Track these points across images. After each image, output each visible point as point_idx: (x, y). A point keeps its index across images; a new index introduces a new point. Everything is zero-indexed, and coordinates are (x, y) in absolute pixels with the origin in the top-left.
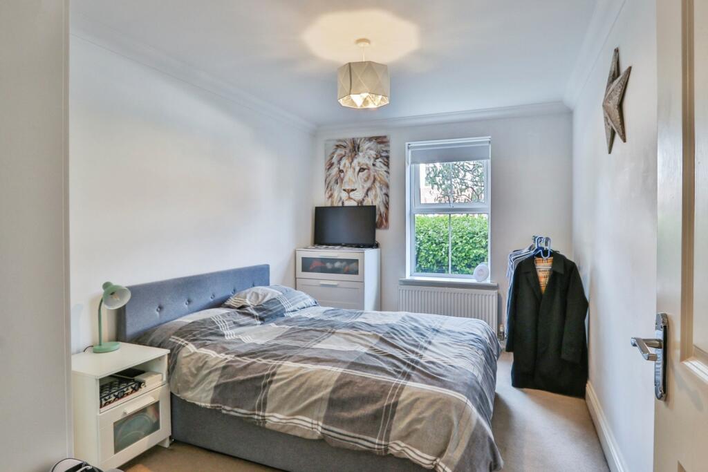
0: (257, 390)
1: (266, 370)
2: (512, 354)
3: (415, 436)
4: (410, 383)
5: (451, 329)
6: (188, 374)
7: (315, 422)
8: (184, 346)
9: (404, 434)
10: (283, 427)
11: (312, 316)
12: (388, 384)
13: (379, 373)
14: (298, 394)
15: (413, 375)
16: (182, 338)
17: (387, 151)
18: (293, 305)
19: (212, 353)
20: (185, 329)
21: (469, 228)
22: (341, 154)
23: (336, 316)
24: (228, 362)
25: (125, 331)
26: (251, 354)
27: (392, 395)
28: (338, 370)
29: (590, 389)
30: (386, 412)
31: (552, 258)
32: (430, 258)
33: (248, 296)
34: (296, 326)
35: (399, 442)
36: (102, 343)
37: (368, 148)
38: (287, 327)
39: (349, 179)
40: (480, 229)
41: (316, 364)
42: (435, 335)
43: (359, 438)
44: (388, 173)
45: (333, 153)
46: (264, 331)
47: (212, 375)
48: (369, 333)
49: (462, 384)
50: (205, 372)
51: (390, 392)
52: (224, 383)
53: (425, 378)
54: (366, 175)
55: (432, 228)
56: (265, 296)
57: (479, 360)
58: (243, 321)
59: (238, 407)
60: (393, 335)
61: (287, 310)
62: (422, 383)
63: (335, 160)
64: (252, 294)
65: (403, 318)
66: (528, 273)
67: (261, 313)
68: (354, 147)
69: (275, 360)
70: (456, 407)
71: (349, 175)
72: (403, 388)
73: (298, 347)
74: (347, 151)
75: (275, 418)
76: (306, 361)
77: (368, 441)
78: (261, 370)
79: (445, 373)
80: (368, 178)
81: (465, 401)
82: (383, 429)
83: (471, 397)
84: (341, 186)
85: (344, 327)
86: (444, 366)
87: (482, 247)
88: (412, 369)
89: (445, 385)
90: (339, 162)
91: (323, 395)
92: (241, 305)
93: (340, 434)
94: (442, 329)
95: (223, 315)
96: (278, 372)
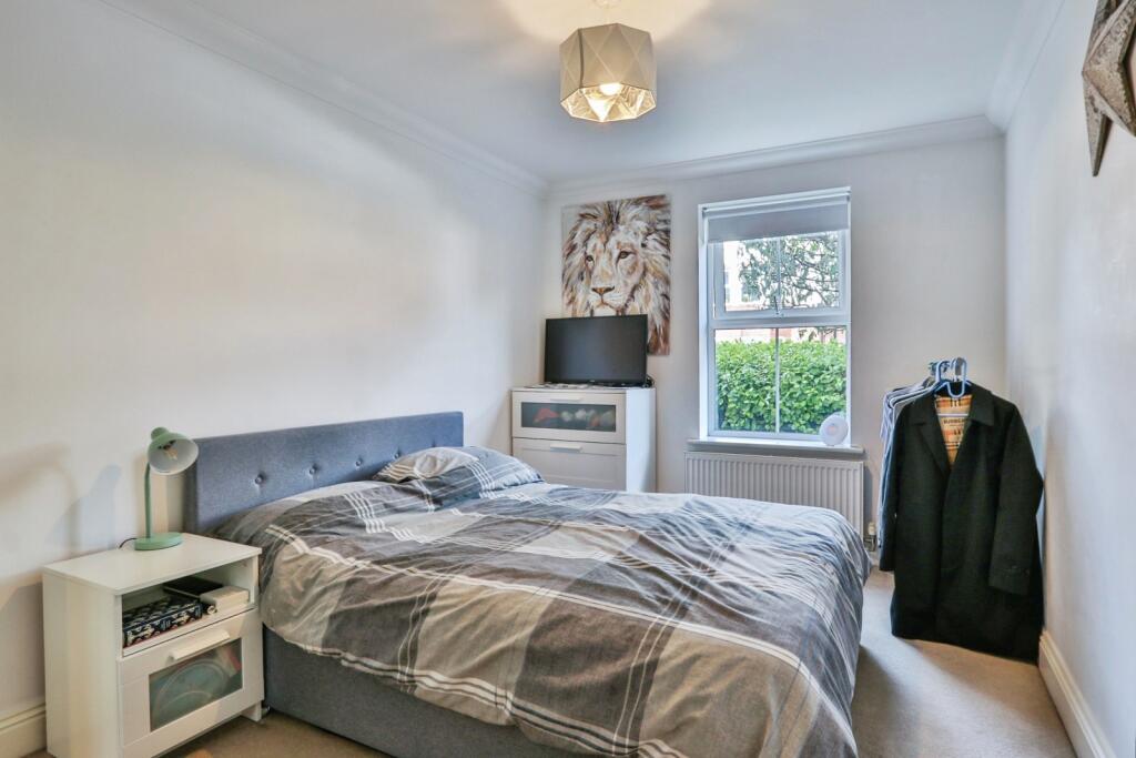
0: (403, 625)
1: (420, 589)
2: (891, 577)
3: (690, 732)
4: (683, 625)
5: (774, 524)
6: (289, 592)
7: (501, 692)
8: (287, 543)
9: (669, 727)
10: (446, 697)
11: (527, 499)
12: (642, 624)
13: (626, 601)
14: (472, 637)
15: (691, 608)
16: (287, 528)
17: (665, 221)
18: (495, 479)
19: (331, 556)
20: (294, 514)
21: (814, 359)
22: (588, 229)
23: (570, 499)
24: (358, 573)
25: (196, 514)
26: (402, 560)
27: (647, 647)
28: (548, 594)
29: (1049, 645)
30: (633, 681)
31: (970, 397)
32: (745, 411)
33: (418, 463)
34: (495, 515)
35: (659, 743)
36: (152, 534)
37: (635, 216)
38: (478, 516)
39: (603, 271)
40: (832, 361)
41: (511, 582)
42: (744, 534)
43: (582, 730)
44: (668, 257)
45: (576, 228)
46: (439, 521)
47: (327, 596)
48: (621, 529)
49: (789, 630)
50: (316, 590)
51: (643, 641)
52: (346, 611)
53: (715, 614)
54: (629, 265)
55: (749, 362)
56: (447, 463)
57: (826, 584)
58: (403, 502)
59: (368, 656)
60: (666, 534)
61: (483, 487)
62: (708, 625)
63: (578, 240)
64: (426, 459)
65: (687, 505)
66: (923, 424)
67: (436, 491)
68: (610, 216)
69: (441, 571)
70: (775, 676)
71: (602, 264)
72: (669, 632)
73: (488, 550)
74: (599, 224)
75: (433, 681)
76: (493, 576)
77: (597, 736)
78: (413, 587)
79: (757, 606)
80: (634, 268)
81: (796, 666)
82: (627, 715)
83: (809, 658)
84: (588, 284)
85: (579, 517)
86: (754, 593)
87: (836, 391)
88: (692, 596)
89: (754, 630)
90: (585, 243)
91: (517, 641)
92: (404, 476)
93: (545, 718)
94: (757, 525)
95: (366, 492)
96: (440, 594)
